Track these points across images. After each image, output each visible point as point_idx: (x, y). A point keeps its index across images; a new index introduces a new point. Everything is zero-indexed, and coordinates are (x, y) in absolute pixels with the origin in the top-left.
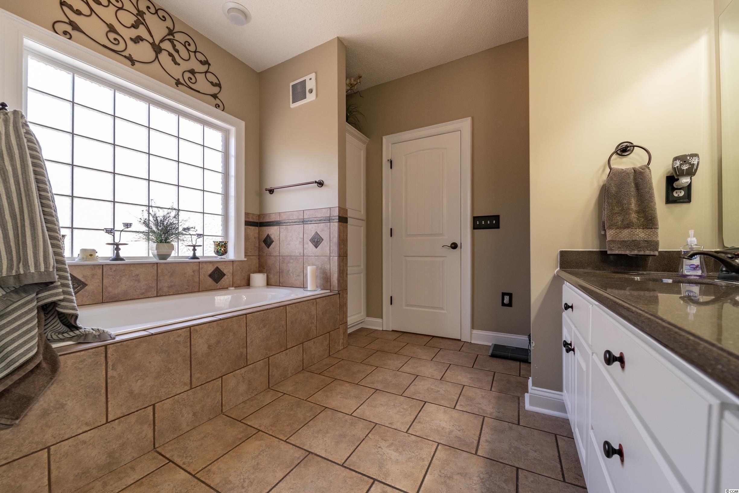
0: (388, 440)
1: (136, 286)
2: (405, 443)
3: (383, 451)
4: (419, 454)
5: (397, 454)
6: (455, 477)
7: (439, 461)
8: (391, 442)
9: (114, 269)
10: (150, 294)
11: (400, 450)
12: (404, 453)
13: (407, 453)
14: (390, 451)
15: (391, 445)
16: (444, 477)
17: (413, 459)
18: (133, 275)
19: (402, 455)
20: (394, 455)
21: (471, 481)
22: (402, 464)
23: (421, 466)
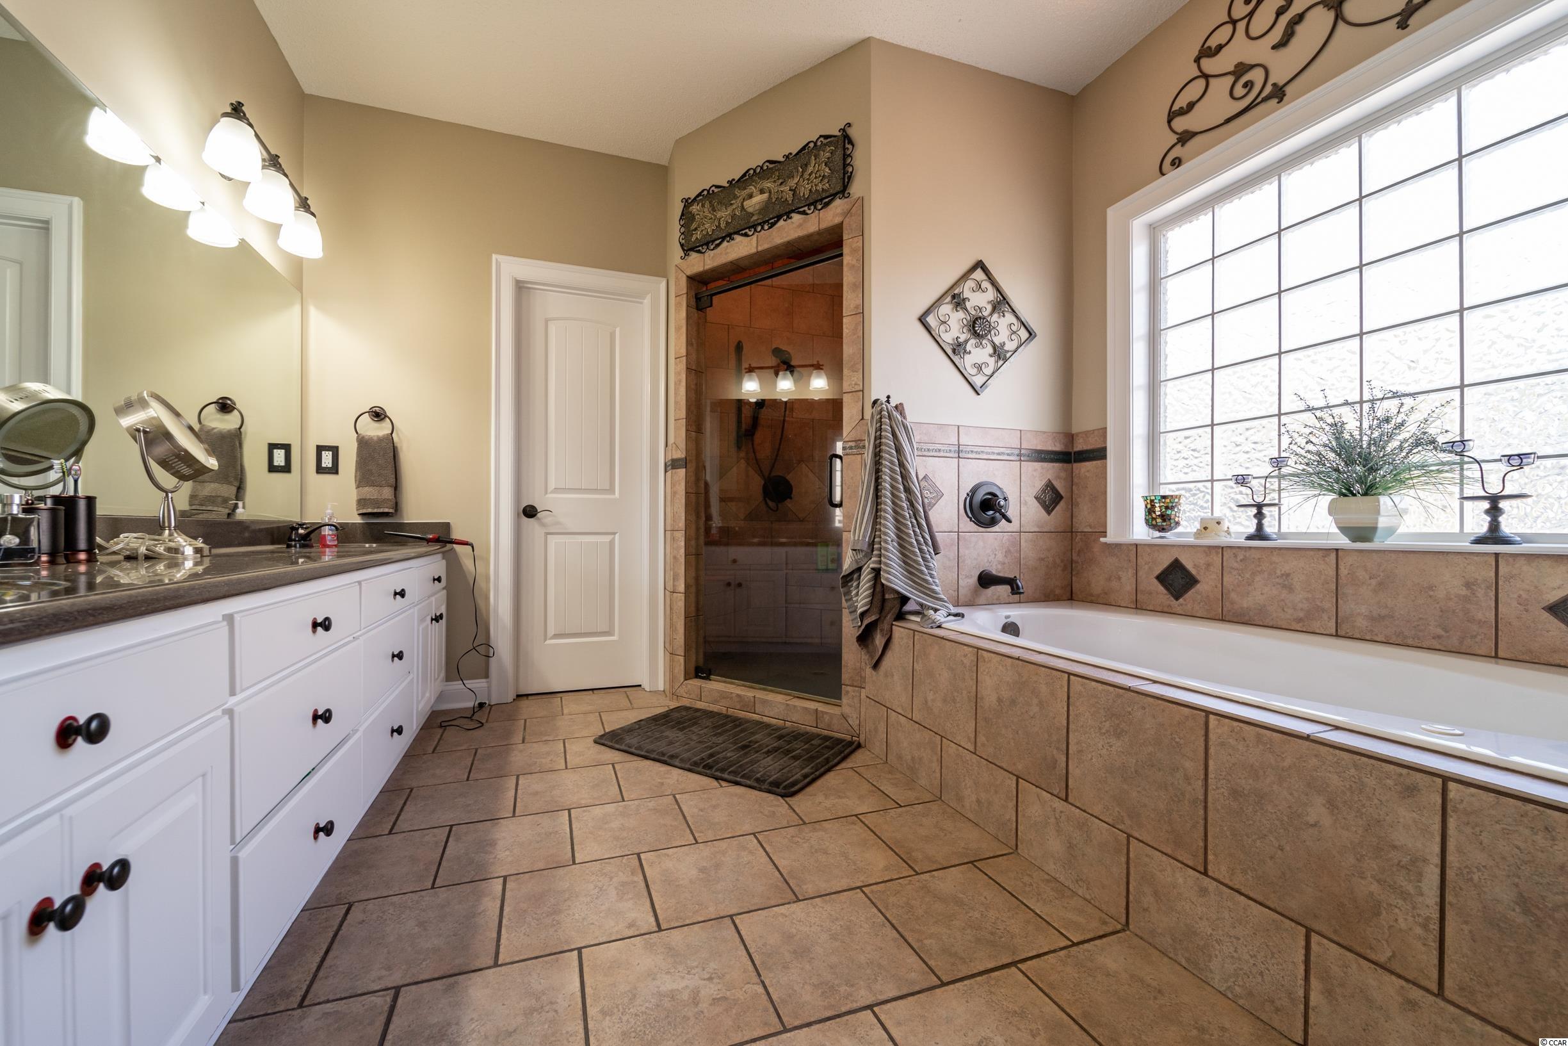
0: (711, 1005)
1: (1283, 600)
2: (669, 1023)
3: (697, 977)
4: (620, 1018)
5: (663, 989)
6: (520, 1020)
7: (567, 1032)
8: (704, 1006)
9: (1242, 557)
10: (1316, 626)
11: (666, 1003)
12: (652, 1000)
13: (647, 1005)
14: (683, 984)
15: (694, 998)
16: (545, 1005)
17: (626, 1000)
18: (1279, 573)
19: (653, 994)
20: (668, 984)
21: (483, 1034)
22: (638, 978)
23: (599, 997)
